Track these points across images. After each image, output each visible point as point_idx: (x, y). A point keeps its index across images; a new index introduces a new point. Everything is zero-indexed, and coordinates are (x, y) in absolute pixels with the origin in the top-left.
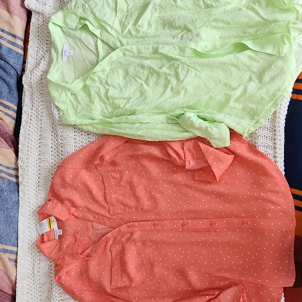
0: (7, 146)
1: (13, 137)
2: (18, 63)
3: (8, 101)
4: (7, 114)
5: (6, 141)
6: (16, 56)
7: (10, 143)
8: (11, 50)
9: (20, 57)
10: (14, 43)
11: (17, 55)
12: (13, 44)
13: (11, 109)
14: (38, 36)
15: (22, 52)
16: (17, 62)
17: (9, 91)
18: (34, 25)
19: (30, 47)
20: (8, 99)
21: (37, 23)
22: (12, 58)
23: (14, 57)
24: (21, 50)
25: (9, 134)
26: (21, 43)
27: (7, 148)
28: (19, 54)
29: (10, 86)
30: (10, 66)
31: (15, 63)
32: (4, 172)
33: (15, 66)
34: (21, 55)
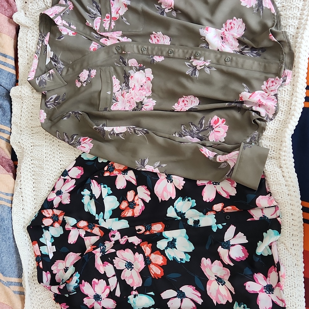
0: (5, 171)
1: (11, 161)
2: (10, 84)
3: (3, 124)
4: (2, 138)
5: (3, 166)
6: (8, 76)
7: (7, 167)
8: (2, 71)
9: (12, 77)
10: (5, 62)
11: (9, 75)
12: (4, 64)
13: (6, 132)
14: (27, 51)
15: (14, 72)
16: (10, 82)
17: (2, 113)
18: (22, 40)
19: (20, 64)
20: (2, 122)
21: (25, 38)
22: (3, 79)
23: (6, 78)
24: (13, 70)
25: (6, 159)
26: (12, 63)
27: (5, 174)
28: (11, 73)
29: (4, 108)
30: (2, 87)
31: (7, 84)
32: (3, 200)
33: (7, 87)
34: (13, 75)
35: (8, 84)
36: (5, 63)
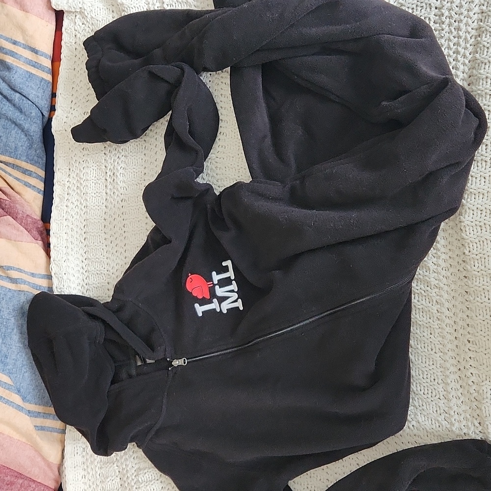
0: (30, 238)
1: (41, 223)
2: (43, 97)
3: (29, 161)
4: (27, 184)
5: (29, 230)
6: (40, 85)
7: (35, 232)
8: (31, 76)
9: (47, 87)
10: (35, 62)
11: (42, 83)
13: (34, 175)
14: (76, 49)
15: (49, 78)
16: (43, 94)
17: (29, 145)
18: (69, 31)
19: (63, 69)
20: (28, 158)
21: (73, 28)
22: (32, 88)
23: (37, 87)
24: (48, 75)
25: (32, 218)
26: (48, 63)
27: (30, 242)
28: (46, 81)
29: (31, 136)
30: (30, 102)
31: (38, 97)
32: (27, 283)
33: (38, 103)
34: (48, 83)
35: (40, 97)
36: (36, 64)
